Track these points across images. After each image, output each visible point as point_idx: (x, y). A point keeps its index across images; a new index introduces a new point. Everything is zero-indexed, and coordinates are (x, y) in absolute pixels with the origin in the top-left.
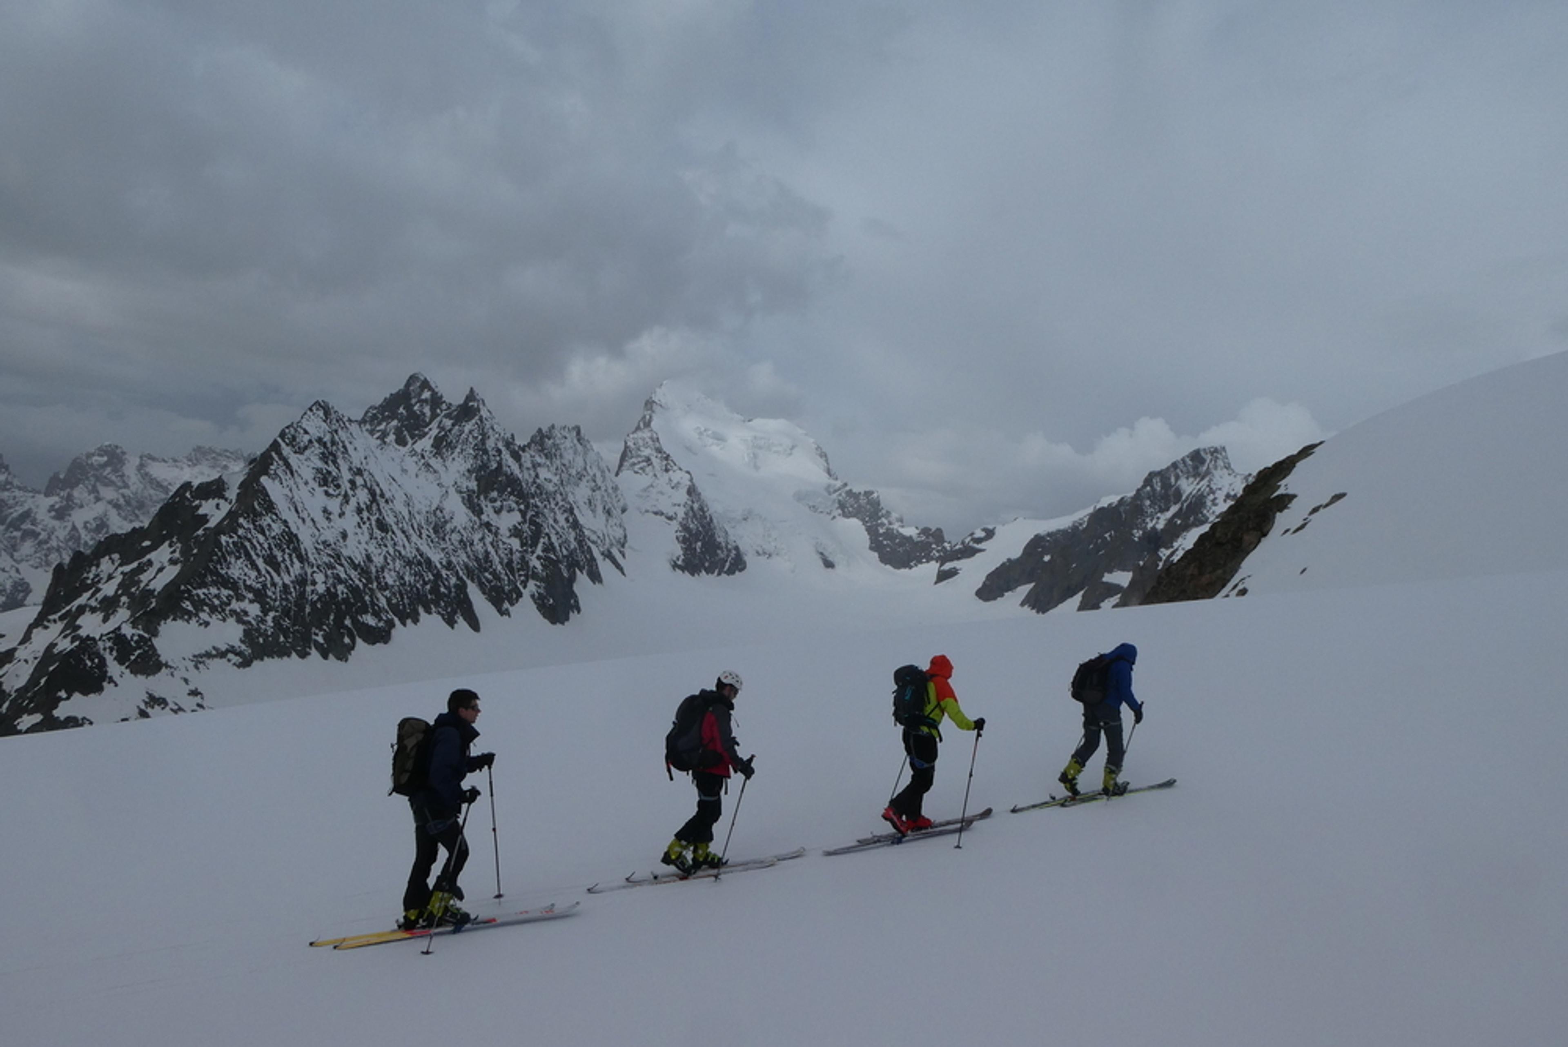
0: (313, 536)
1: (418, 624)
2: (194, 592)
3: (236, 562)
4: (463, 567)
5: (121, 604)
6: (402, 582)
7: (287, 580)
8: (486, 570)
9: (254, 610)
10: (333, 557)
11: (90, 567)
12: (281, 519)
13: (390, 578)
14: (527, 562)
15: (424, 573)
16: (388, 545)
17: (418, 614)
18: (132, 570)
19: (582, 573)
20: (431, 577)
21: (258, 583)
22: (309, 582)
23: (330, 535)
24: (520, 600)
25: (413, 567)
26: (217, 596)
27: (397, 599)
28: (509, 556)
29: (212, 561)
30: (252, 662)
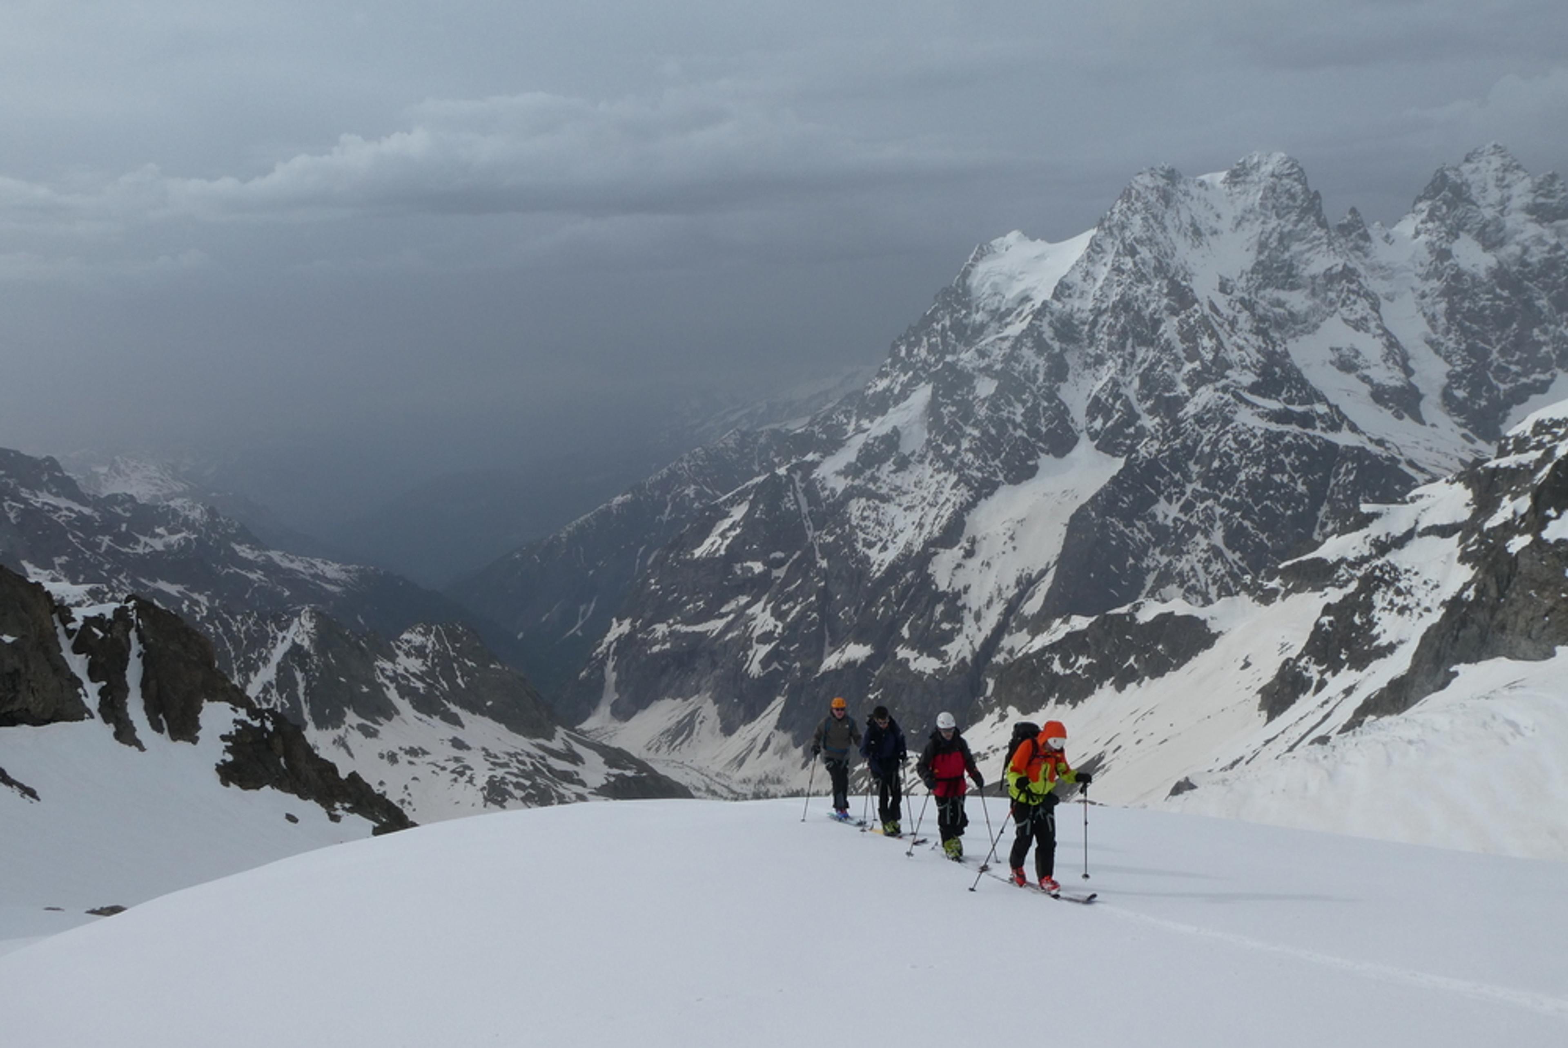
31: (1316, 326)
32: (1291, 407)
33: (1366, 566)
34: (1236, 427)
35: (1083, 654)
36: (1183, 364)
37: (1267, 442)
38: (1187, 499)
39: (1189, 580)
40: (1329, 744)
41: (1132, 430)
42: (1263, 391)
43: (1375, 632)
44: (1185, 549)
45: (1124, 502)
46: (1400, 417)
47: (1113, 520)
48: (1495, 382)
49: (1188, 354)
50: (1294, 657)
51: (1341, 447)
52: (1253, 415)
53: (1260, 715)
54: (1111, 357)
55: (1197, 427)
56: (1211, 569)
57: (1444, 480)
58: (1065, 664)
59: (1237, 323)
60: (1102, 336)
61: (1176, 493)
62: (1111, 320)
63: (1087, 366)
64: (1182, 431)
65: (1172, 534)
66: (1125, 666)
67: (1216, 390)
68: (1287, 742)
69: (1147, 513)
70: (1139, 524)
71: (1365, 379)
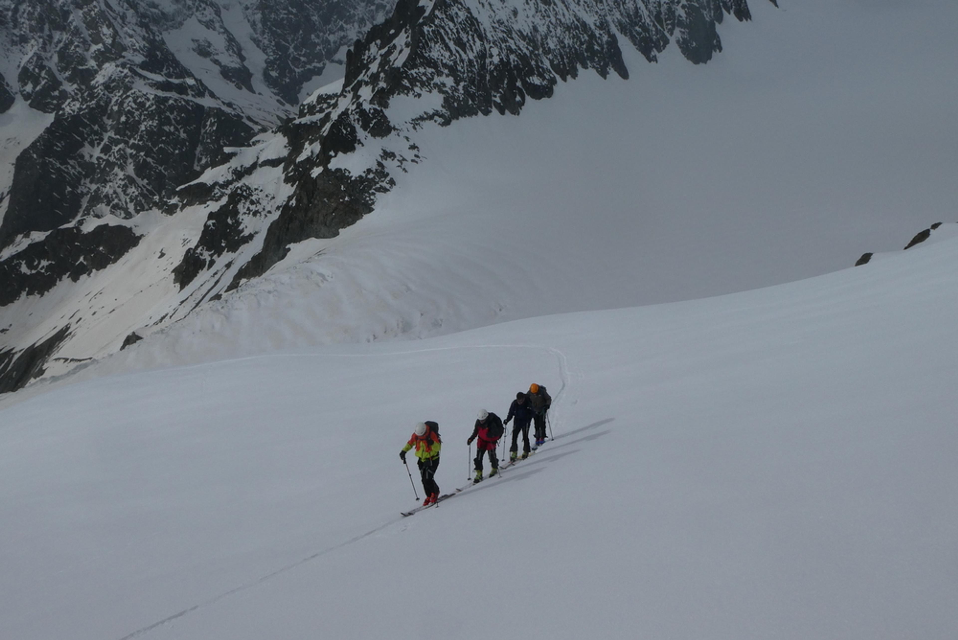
0: (490, 17)
1: (576, 78)
2: (410, 72)
3: (435, 46)
4: (617, 24)
5: (381, 79)
6: (562, 45)
7: (471, 56)
8: (636, 24)
9: (449, 82)
10: (505, 33)
11: (365, 51)
12: (464, 8)
13: (552, 44)
14: (674, 12)
15: (581, 36)
16: (551, 15)
17: (576, 70)
18: (386, 53)
19: (729, 13)
20: (587, 38)
21: (451, 60)
22: (488, 55)
23: (503, 15)
24: (667, 46)
25: (572, 31)
26: (425, 74)
27: (558, 60)
28: (658, 8)
29: (418, 47)
30: (451, 121)
31: (181, 24)
32: (170, 80)
33: (230, 186)
34: (135, 92)
35: (44, 259)
36: (90, 45)
37: (157, 104)
38: (105, 144)
39: (113, 200)
40: (222, 299)
41: (56, 93)
42: (150, 68)
43: (241, 228)
44: (108, 178)
45: (58, 147)
46: (240, 88)
47: (51, 160)
48: (293, 67)
49: (93, 38)
50: (193, 247)
51: (206, 108)
52: (145, 84)
53: (175, 286)
54: (33, 38)
55: (106, 93)
56: (128, 192)
57: (270, 131)
58: (30, 266)
59: (126, 18)
60: (23, 20)
61: (96, 140)
62: (30, 8)
63: (14, 43)
64: (96, 95)
65: (98, 168)
66: (77, 264)
67: (117, 66)
68: (194, 301)
69: (76, 154)
70: (71, 162)
71: (216, 62)
